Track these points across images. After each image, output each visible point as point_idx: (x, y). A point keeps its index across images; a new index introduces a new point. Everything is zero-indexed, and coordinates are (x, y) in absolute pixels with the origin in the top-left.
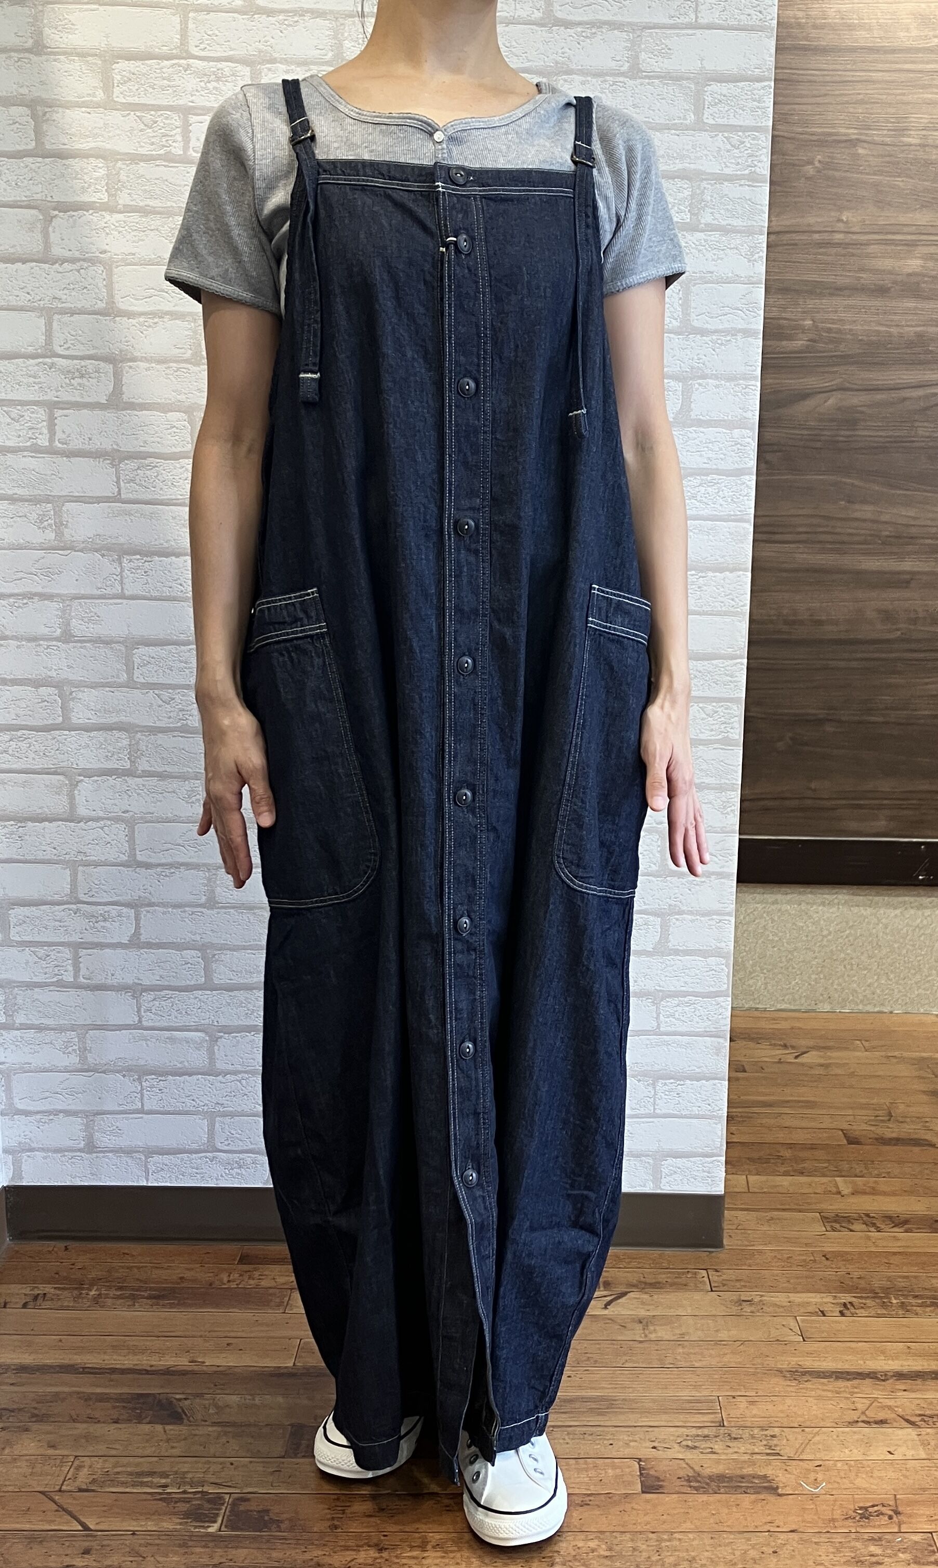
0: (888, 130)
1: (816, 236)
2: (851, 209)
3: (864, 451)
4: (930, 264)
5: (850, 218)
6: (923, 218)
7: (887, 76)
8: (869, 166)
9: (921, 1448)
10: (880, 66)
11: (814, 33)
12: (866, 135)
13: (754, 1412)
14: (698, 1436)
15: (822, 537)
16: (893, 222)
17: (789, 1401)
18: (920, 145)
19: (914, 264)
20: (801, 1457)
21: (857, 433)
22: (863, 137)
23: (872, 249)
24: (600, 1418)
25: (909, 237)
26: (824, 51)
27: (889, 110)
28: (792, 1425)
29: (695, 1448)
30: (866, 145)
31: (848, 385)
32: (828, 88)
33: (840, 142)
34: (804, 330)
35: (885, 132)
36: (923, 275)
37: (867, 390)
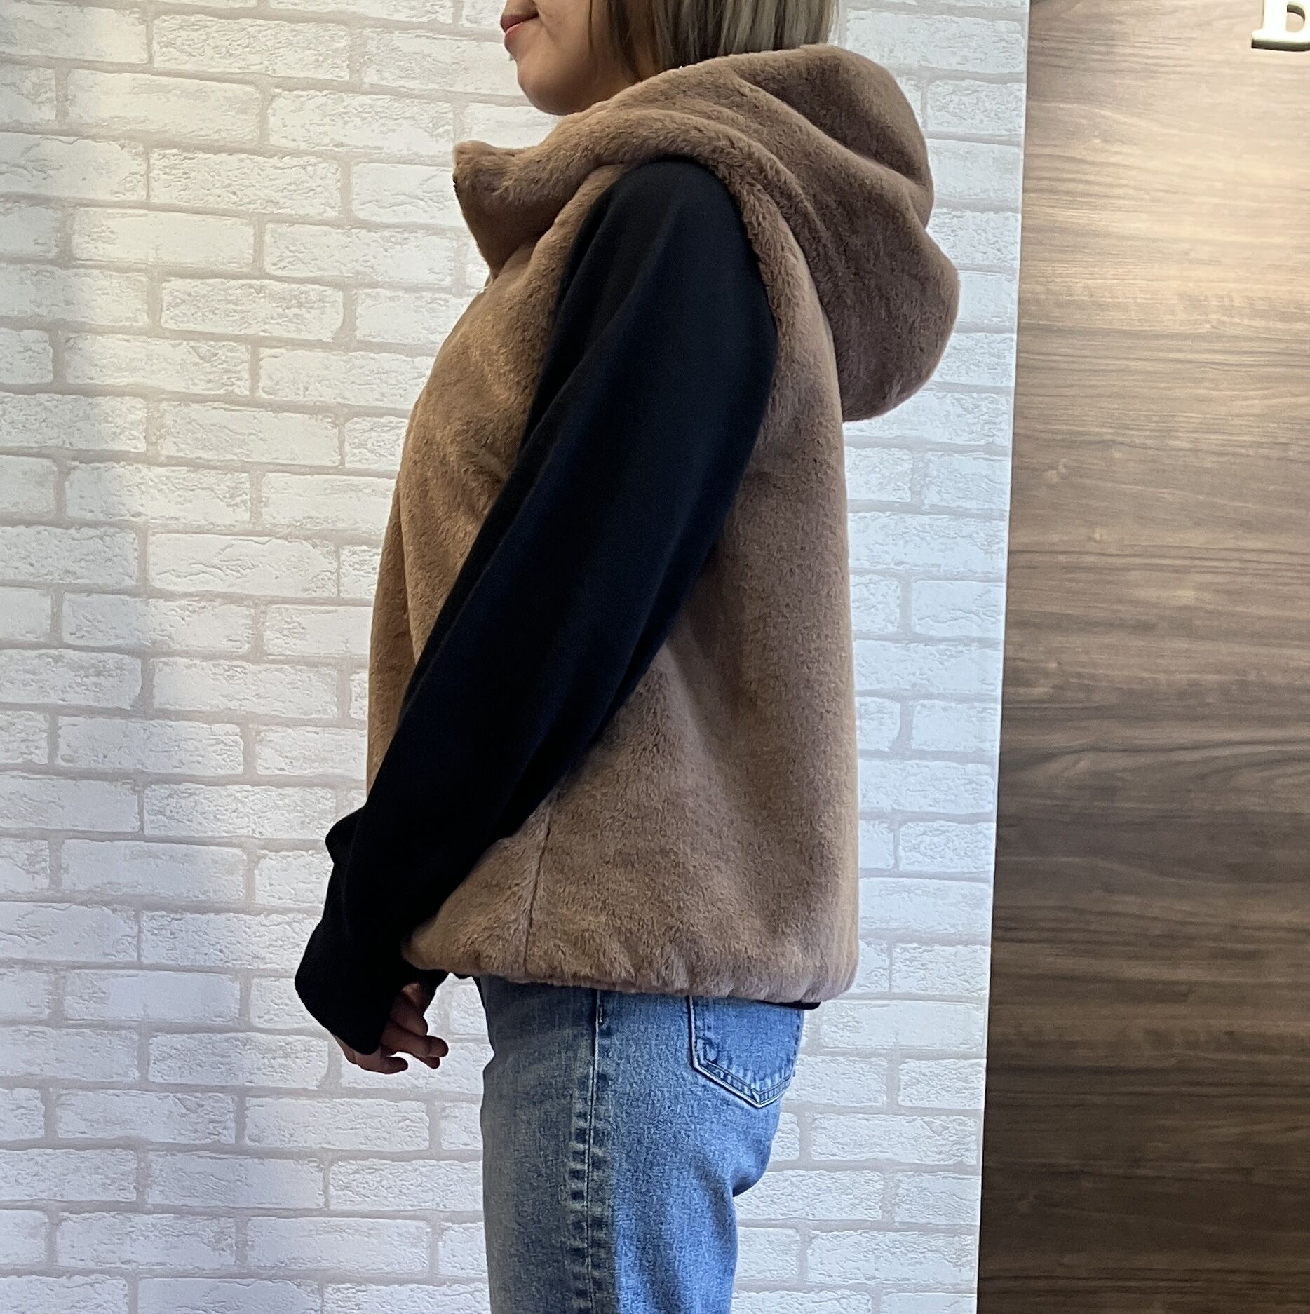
0: (1151, 430)
1: (1062, 558)
2: (1105, 525)
3: (1124, 828)
4: (1207, 596)
5: (1105, 537)
6: (1196, 538)
7: (1149, 366)
8: (1128, 474)
10: (1140, 354)
11: (1056, 312)
12: (1123, 435)
15: (1075, 936)
16: (1158, 542)
18: (1190, 450)
19: (1186, 595)
22: (1120, 439)
23: (1132, 576)
25: (1179, 562)
26: (1070, 333)
27: (1152, 406)
30: (1124, 448)
31: (1103, 745)
32: (1076, 378)
33: (1090, 442)
34: (1046, 674)
35: (1147, 433)
36: (1197, 609)
37: (1125, 751)
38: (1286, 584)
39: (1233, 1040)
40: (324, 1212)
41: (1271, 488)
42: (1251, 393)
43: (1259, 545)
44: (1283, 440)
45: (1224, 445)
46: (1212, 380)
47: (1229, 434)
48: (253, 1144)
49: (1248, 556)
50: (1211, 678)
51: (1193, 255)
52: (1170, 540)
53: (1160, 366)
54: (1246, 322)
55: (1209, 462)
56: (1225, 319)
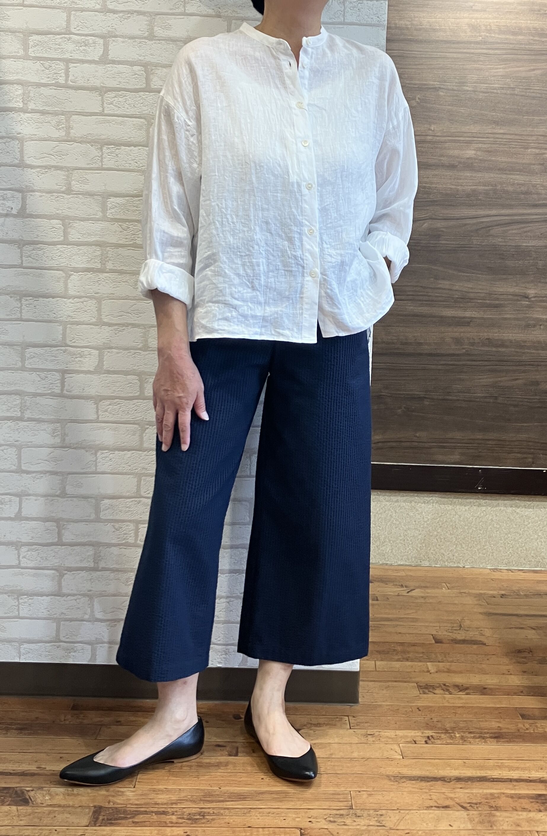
0: (456, 82)
2: (436, 123)
3: (444, 252)
4: (479, 153)
5: (436, 128)
6: (475, 129)
7: (455, 55)
8: (446, 101)
9: (469, 823)
10: (451, 50)
12: (444, 85)
13: (371, 801)
14: (337, 814)
15: (422, 298)
16: (459, 130)
17: (392, 794)
18: (473, 91)
19: (470, 153)
20: (397, 828)
21: (440, 242)
22: (442, 86)
23: (448, 145)
24: (279, 804)
25: (467, 139)
26: (421, 42)
27: (456, 73)
28: (393, 808)
29: (334, 822)
30: (444, 91)
31: (434, 217)
32: (423, 61)
33: (430, 88)
35: (454, 84)
36: (475, 159)
37: (445, 219)
38: (514, 148)
39: (490, 342)
40: (97, 421)
41: (507, 107)
42: (499, 66)
43: (502, 131)
44: (512, 86)
45: (487, 89)
46: (481, 61)
47: (489, 84)
48: (67, 393)
49: (497, 136)
50: (481, 188)
51: (474, 8)
52: (463, 130)
53: (459, 56)
54: (497, 36)
55: (481, 96)
56: (487, 34)
